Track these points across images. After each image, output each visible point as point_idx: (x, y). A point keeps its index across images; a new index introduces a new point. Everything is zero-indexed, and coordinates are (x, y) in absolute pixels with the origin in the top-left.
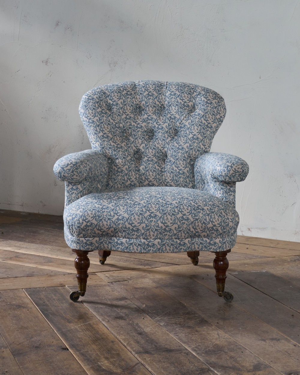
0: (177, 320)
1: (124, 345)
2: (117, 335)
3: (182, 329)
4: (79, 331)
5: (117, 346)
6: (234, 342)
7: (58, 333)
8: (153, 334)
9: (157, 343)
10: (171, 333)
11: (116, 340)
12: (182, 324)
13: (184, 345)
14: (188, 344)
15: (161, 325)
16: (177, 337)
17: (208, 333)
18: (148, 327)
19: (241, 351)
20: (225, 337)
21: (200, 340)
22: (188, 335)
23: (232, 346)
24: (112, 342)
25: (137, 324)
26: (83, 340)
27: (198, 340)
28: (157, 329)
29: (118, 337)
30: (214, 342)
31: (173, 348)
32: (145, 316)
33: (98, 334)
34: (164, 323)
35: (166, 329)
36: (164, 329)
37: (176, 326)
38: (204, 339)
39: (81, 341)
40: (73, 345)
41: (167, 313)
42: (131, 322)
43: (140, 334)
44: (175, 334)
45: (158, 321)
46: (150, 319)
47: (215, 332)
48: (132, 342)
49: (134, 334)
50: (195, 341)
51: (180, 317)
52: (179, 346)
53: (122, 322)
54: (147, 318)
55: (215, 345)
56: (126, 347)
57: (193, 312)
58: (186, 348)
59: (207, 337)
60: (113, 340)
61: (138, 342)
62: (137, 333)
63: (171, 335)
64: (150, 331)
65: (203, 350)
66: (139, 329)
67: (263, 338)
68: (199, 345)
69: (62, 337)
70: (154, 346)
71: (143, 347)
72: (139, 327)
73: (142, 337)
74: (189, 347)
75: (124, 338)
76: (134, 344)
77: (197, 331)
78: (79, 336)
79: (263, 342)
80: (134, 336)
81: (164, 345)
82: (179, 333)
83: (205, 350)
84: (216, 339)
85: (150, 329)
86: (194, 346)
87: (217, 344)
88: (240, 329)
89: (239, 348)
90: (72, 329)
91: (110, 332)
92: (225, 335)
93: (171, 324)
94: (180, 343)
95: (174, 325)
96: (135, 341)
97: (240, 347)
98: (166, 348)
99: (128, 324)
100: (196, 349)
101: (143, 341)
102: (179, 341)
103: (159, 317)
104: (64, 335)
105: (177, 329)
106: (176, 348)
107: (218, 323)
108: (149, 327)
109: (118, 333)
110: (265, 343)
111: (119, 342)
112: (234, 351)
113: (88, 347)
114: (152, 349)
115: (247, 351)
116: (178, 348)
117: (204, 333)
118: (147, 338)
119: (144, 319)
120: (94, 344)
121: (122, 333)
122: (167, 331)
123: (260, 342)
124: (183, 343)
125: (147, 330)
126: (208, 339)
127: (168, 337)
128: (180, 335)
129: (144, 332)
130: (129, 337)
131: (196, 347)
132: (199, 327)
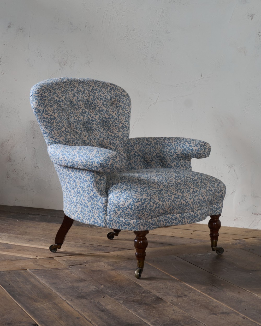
0: (134, 299)
1: (89, 321)
2: (82, 312)
3: (140, 306)
4: (45, 309)
5: (83, 322)
6: (189, 316)
7: (27, 311)
8: (114, 311)
9: (119, 319)
10: (131, 310)
11: (81, 316)
12: (140, 302)
13: (143, 320)
14: (147, 319)
15: (120, 303)
16: (137, 313)
17: (164, 309)
18: (108, 305)
19: (196, 324)
20: (180, 312)
21: (157, 315)
22: (146, 311)
23: (187, 320)
24: (78, 318)
25: (98, 303)
26: (51, 317)
27: (156, 315)
28: (117, 307)
29: (82, 313)
30: (171, 317)
31: (134, 323)
32: (105, 295)
33: (64, 312)
34: (123, 301)
35: (126, 306)
36: (124, 306)
37: (134, 304)
38: (161, 314)
39: (49, 318)
40: (42, 322)
41: (125, 292)
42: (92, 301)
43: (102, 311)
44: (134, 310)
45: (118, 299)
46: (110, 298)
47: (170, 308)
48: (96, 318)
49: (97, 311)
50: (153, 316)
51: (137, 296)
52: (140, 321)
53: (84, 301)
54: (107, 297)
55: (172, 319)
56: (91, 322)
57: (148, 291)
58: (146, 322)
59: (164, 313)
60: (78, 317)
61: (101, 318)
62: (100, 311)
63: (131, 311)
64: (111, 308)
65: (162, 324)
66: (100, 307)
67: (215, 312)
68: (157, 320)
69: (31, 315)
70: (116, 321)
71: (106, 323)
72: (101, 305)
73: (104, 314)
74: (149, 321)
75: (88, 314)
76: (98, 319)
77: (154, 308)
78: (47, 314)
79: (214, 316)
80: (97, 313)
81: (126, 321)
82: (138, 309)
83: (164, 324)
84: (172, 314)
85: (111, 307)
86: (153, 321)
87: (173, 318)
88: (193, 305)
89: (194, 322)
90: (39, 308)
91: (74, 310)
92: (179, 311)
93: (130, 301)
94: (140, 318)
95: (132, 303)
96: (99, 317)
97: (194, 320)
98: (128, 323)
99: (90, 303)
100: (155, 323)
101: (106, 317)
102: (138, 317)
103: (117, 296)
104: (32, 312)
105: (136, 306)
106: (137, 323)
107: (172, 300)
108: (110, 305)
109: (82, 311)
110: (216, 316)
111: (84, 318)
112: (189, 324)
113: (56, 323)
114: (115, 324)
115: (201, 324)
116: (138, 323)
117: (160, 309)
118: (110, 315)
119: (104, 298)
120: (61, 320)
121: (85, 310)
122: (127, 307)
123: (212, 316)
124: (142, 318)
125: (109, 307)
126: (165, 314)
127: (128, 314)
128: (139, 311)
129: (106, 309)
130: (92, 313)
131: (155, 322)
132: (155, 304)
